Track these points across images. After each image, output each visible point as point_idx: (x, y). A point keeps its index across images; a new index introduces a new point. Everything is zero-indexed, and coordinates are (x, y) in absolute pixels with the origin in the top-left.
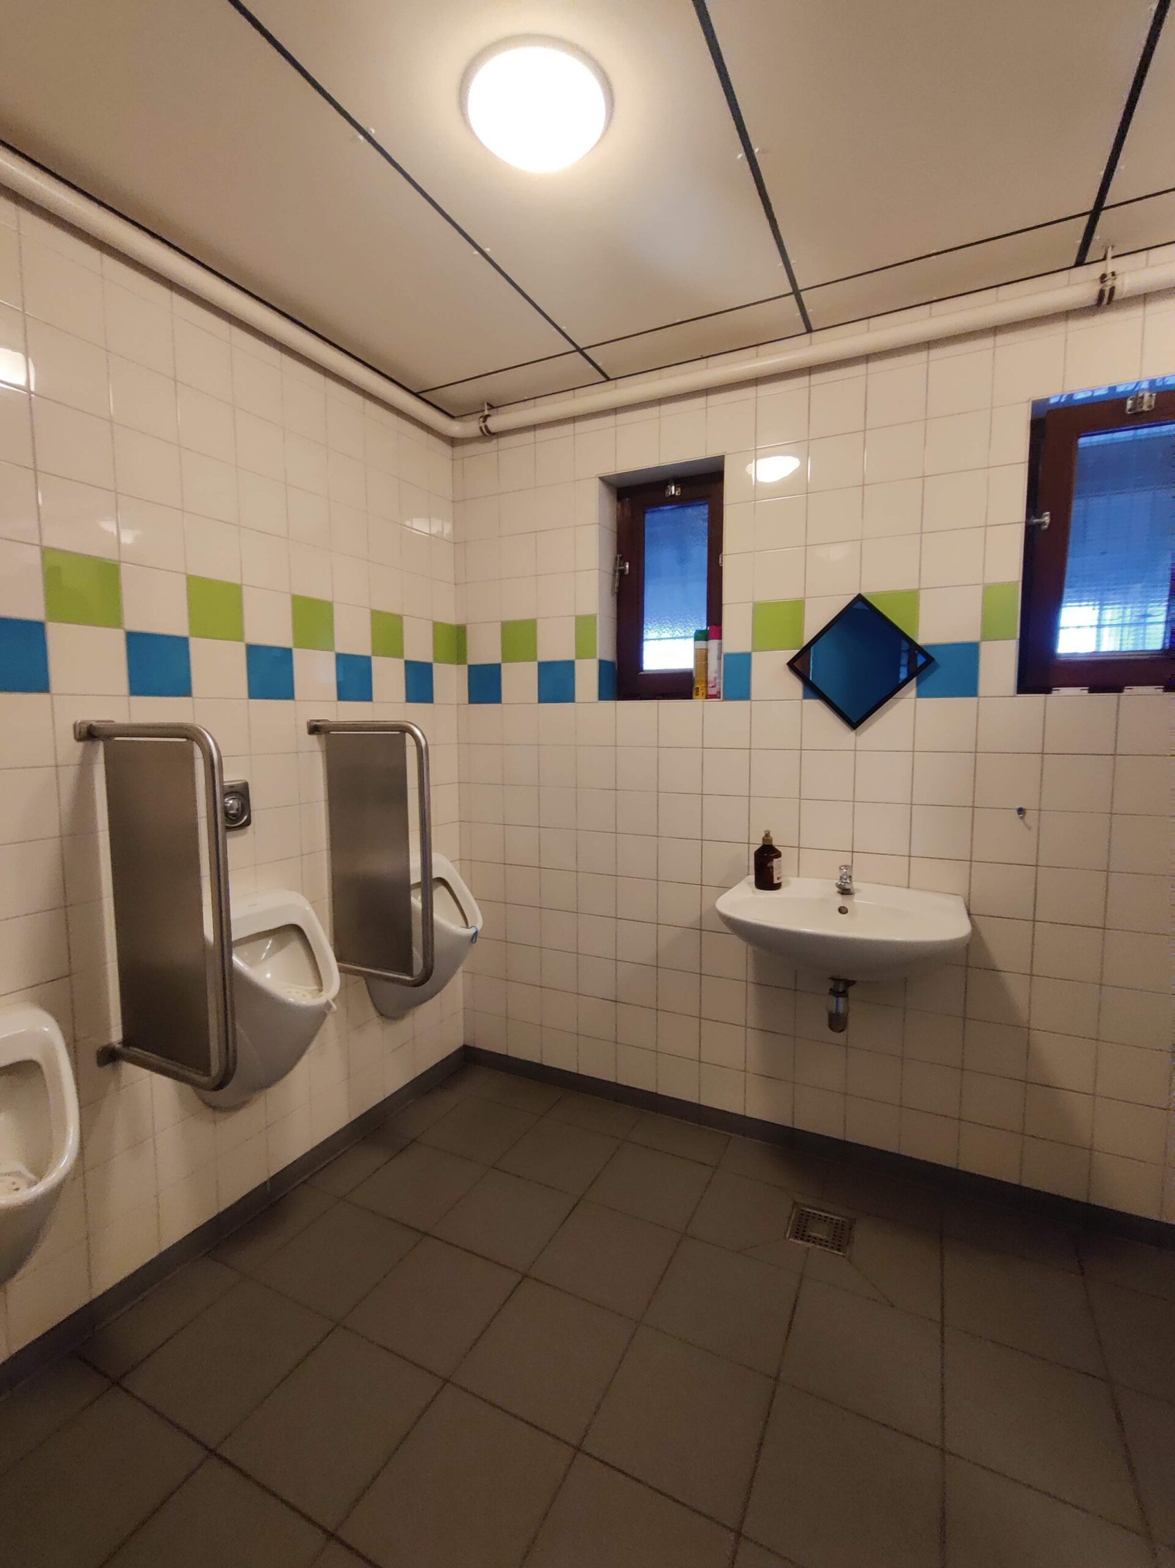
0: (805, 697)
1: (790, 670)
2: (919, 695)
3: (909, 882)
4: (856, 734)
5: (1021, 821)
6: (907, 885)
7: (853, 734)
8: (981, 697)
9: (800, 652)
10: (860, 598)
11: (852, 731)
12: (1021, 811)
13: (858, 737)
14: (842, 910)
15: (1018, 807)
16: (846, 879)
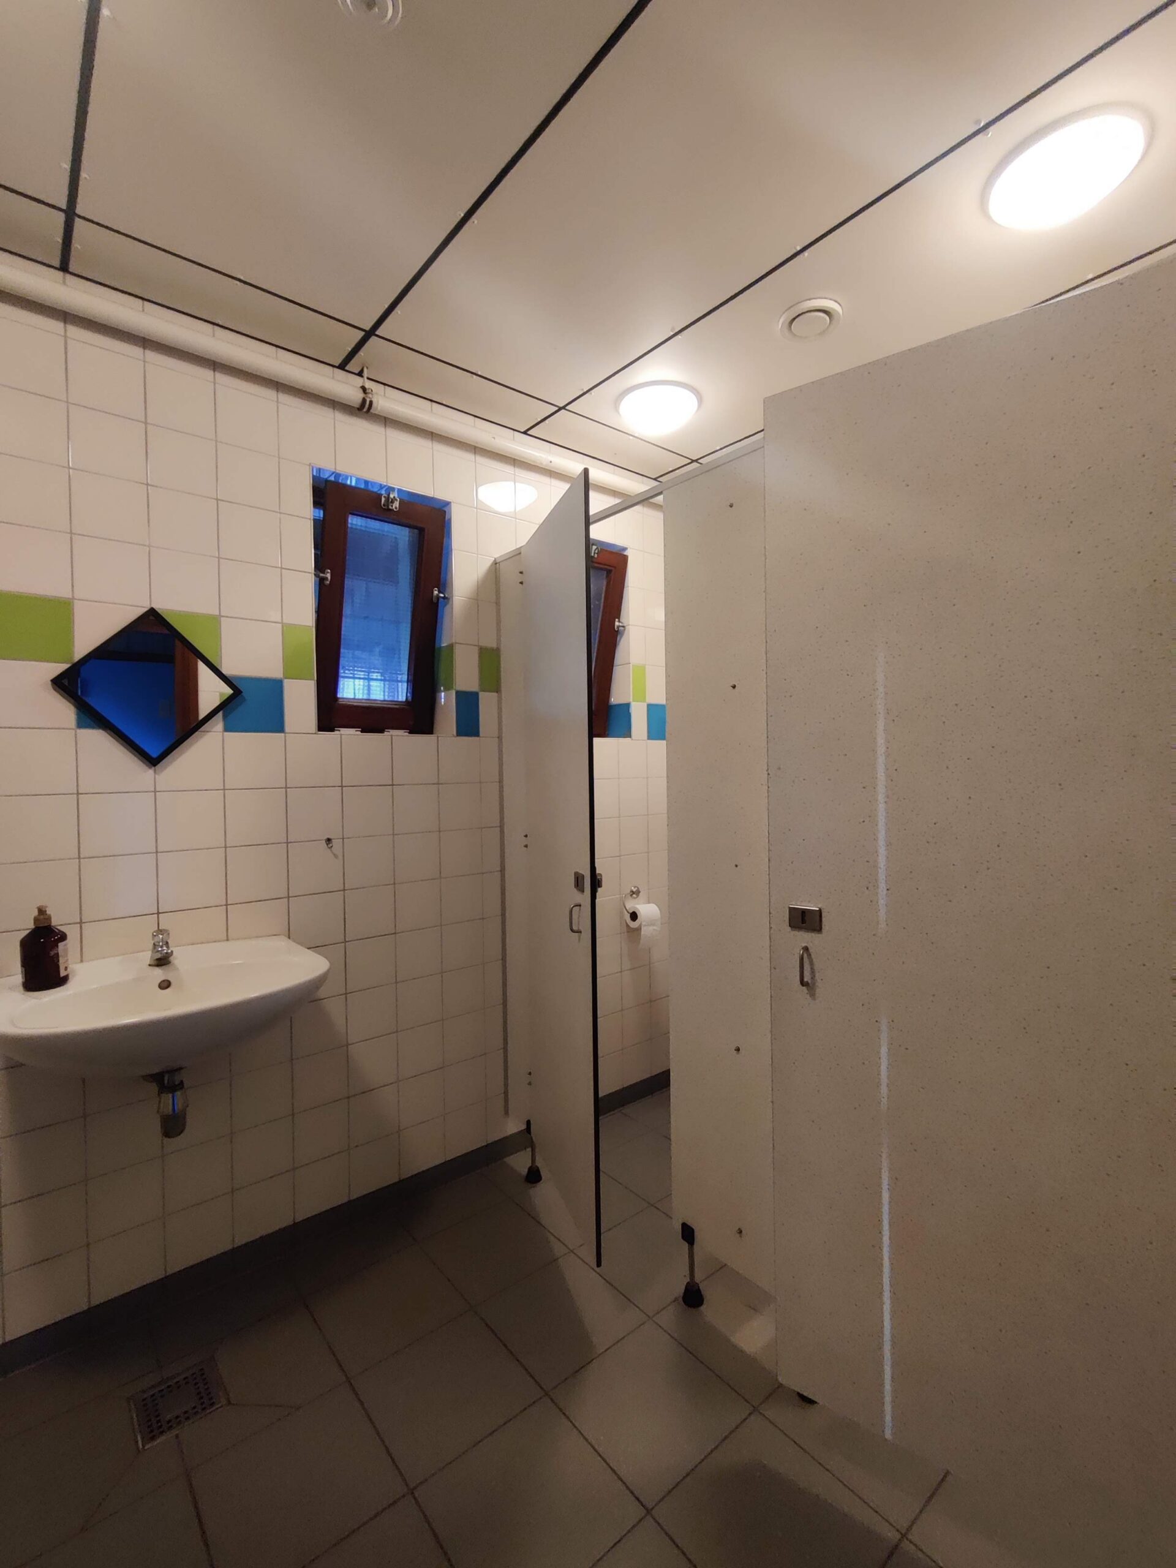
0: (80, 725)
1: (55, 690)
2: (227, 729)
3: (227, 935)
4: (155, 771)
5: (329, 850)
6: (226, 938)
7: (151, 772)
8: (287, 733)
9: (70, 667)
10: (152, 612)
11: (150, 768)
12: (329, 840)
13: (157, 776)
14: (165, 985)
15: (326, 838)
16: (162, 947)
